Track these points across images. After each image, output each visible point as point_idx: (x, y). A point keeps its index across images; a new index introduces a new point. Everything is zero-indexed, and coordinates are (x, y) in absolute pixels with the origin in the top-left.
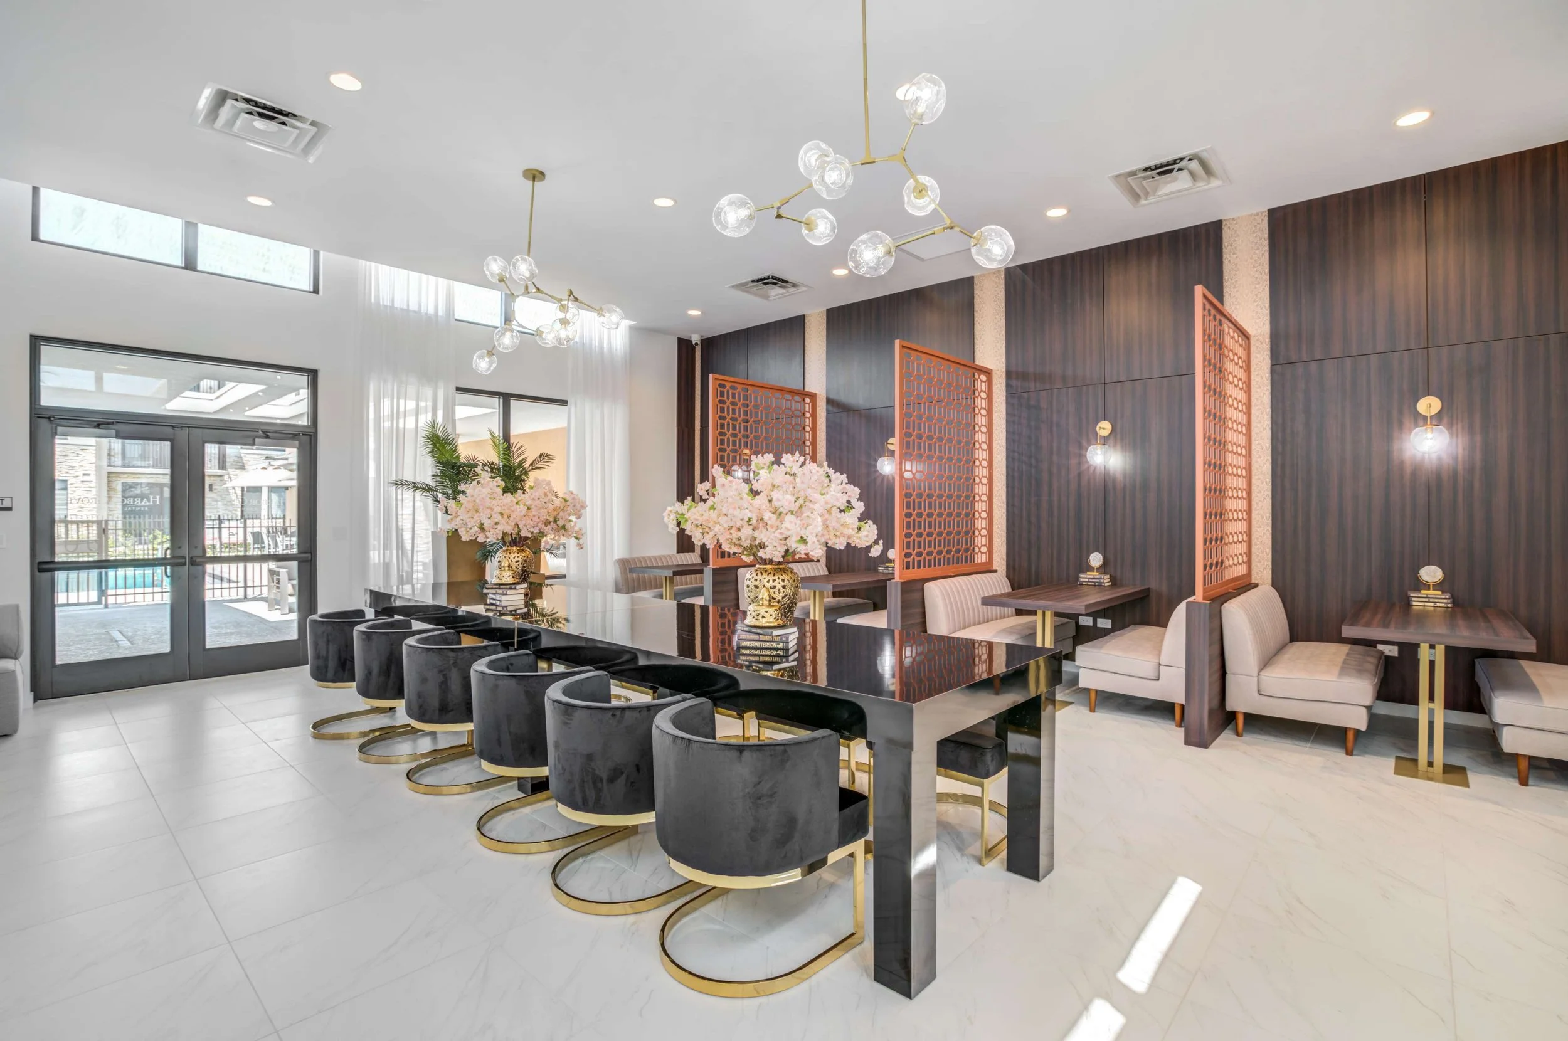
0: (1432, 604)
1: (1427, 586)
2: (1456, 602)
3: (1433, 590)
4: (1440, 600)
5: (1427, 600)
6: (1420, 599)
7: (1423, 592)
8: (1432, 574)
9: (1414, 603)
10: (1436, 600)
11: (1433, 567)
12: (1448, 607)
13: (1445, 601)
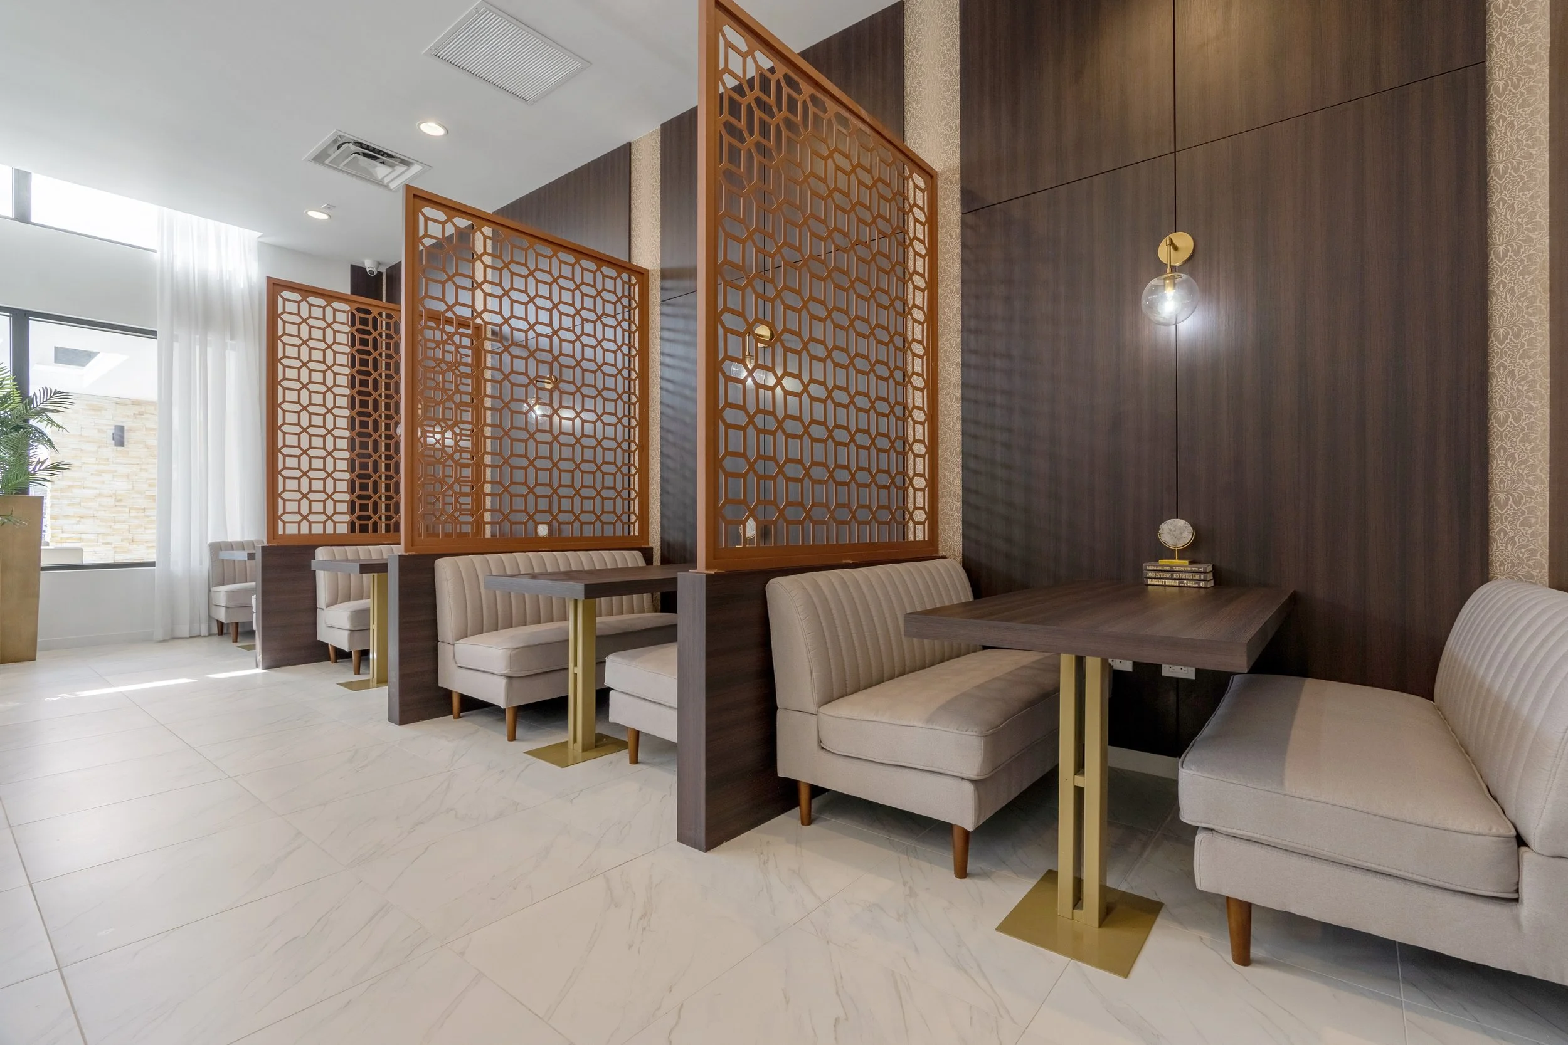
0: (1176, 583)
1: (1169, 553)
2: (1220, 578)
3: (1179, 559)
4: (1188, 576)
5: (1168, 575)
6: (1159, 575)
7: (1161, 562)
8: (1177, 532)
9: (1150, 582)
10: (1183, 576)
11: (1180, 522)
12: (1199, 587)
13: (1197, 576)
